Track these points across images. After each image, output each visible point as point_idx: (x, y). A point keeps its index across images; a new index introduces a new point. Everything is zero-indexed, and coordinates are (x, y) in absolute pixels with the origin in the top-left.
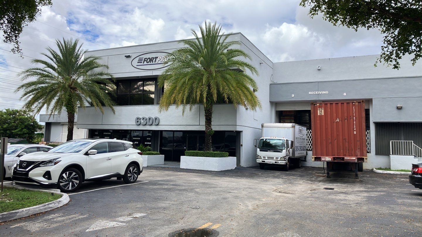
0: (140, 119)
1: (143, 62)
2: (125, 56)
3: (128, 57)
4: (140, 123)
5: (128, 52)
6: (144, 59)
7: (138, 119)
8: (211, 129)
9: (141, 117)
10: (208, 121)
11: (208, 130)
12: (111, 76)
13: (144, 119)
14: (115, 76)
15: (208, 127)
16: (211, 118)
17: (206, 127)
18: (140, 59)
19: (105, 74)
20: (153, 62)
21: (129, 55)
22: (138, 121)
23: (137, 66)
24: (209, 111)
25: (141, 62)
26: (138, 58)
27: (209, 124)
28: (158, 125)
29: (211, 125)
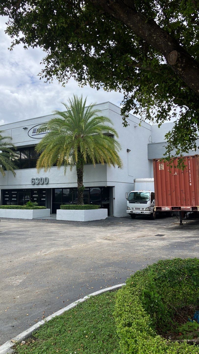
0: (35, 180)
1: (36, 132)
2: (23, 128)
3: (25, 129)
4: (35, 183)
5: (25, 125)
6: (37, 129)
7: (33, 179)
8: (82, 185)
9: (35, 178)
10: (80, 179)
11: (80, 187)
12: (13, 145)
13: (37, 179)
14: (16, 145)
15: (79, 184)
16: (82, 176)
17: (78, 184)
18: (34, 130)
19: (8, 144)
20: (43, 132)
21: (26, 128)
22: (33, 181)
23: (32, 135)
24: (80, 171)
25: (35, 133)
26: (33, 129)
27: (80, 182)
28: (47, 184)
29: (82, 183)
